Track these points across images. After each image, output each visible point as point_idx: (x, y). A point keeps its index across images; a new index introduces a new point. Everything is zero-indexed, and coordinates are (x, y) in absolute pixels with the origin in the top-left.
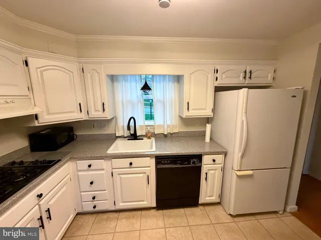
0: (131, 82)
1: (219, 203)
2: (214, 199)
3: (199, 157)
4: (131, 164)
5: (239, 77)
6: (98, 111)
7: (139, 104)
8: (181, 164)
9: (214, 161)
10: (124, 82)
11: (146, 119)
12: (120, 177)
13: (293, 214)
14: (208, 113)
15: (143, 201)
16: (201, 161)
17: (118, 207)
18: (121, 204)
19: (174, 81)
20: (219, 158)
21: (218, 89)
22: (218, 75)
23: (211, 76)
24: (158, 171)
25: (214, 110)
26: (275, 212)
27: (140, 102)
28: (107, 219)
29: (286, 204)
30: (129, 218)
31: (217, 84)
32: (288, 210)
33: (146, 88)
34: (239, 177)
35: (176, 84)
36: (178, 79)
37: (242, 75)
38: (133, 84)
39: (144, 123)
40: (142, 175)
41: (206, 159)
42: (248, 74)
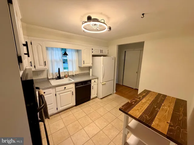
0: (55, 51)
1: (96, 97)
2: (95, 96)
3: (90, 81)
4: (65, 88)
5: (99, 52)
6: (42, 65)
7: (60, 62)
8: (85, 84)
9: (95, 81)
10: (52, 51)
11: (64, 69)
12: (60, 95)
13: (115, 93)
14: (90, 65)
15: (70, 104)
16: (91, 82)
17: (59, 110)
18: (60, 108)
19: (76, 52)
20: (96, 80)
21: (93, 56)
22: (93, 51)
23: (91, 51)
24: (76, 89)
25: (92, 64)
26: (111, 94)
27: (61, 61)
28: (55, 117)
29: (113, 91)
30: (65, 113)
31: (93, 54)
32: (114, 92)
33: (65, 54)
34: (102, 85)
35: (77, 53)
36: (78, 51)
37: (100, 51)
38: (57, 52)
39: (63, 71)
40: (70, 92)
41: (92, 81)
42: (101, 51)
